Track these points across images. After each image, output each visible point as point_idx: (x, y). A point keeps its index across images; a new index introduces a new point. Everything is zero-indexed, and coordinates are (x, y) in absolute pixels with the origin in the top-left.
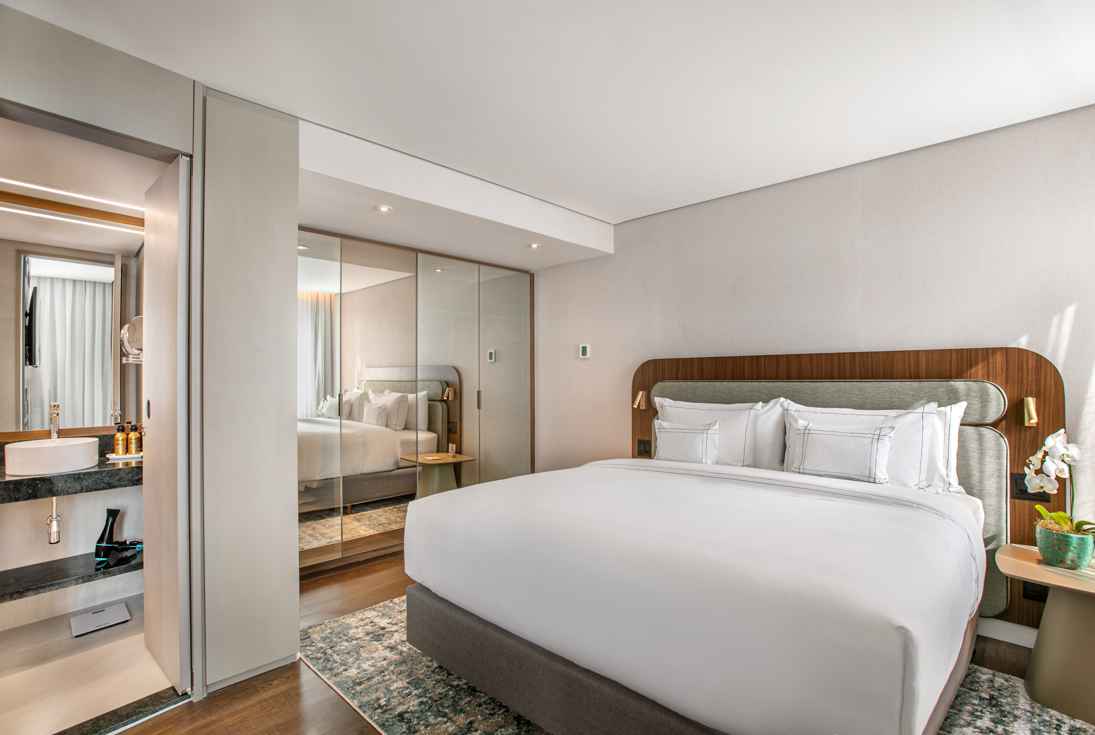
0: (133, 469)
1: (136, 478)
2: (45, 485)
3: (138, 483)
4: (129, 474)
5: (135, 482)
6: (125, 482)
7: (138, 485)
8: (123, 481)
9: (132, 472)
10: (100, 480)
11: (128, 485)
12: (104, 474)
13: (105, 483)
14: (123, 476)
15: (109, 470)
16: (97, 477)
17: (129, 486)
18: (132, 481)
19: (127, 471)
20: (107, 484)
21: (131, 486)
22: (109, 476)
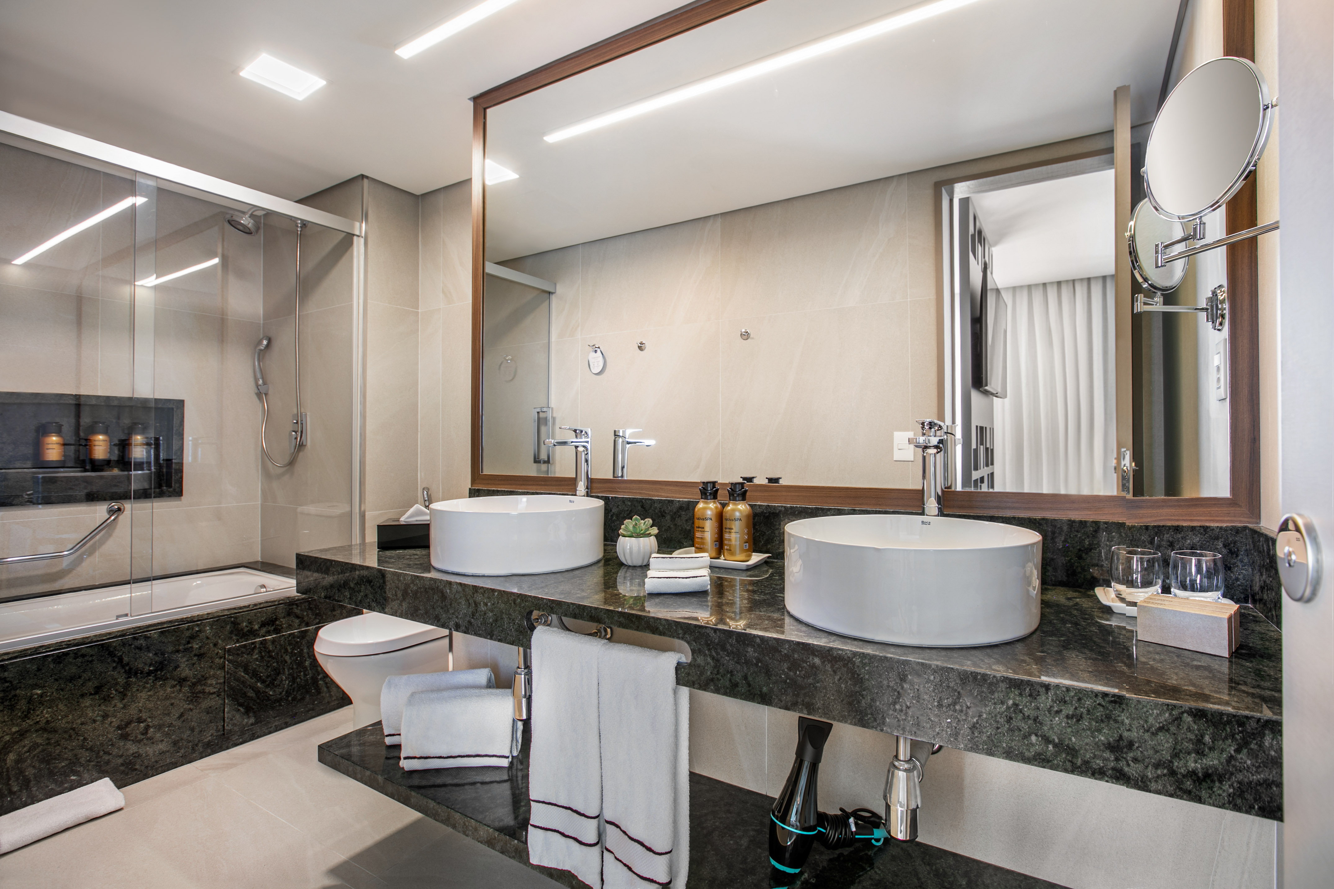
0: (1178, 719)
1: (1192, 765)
2: (837, 678)
3: (1204, 794)
4: (1161, 736)
5: (1189, 784)
6: (1140, 767)
7: (1199, 800)
8: (1135, 760)
9: (1173, 729)
10: (1026, 718)
11: (1153, 786)
12: (1045, 701)
13: (1047, 740)
14: (1134, 735)
15: (1068, 689)
16: (1015, 705)
17: (1158, 792)
18: (1173, 773)
19: (1151, 720)
20: (1055, 746)
21: (1171, 796)
22: (1068, 717)
